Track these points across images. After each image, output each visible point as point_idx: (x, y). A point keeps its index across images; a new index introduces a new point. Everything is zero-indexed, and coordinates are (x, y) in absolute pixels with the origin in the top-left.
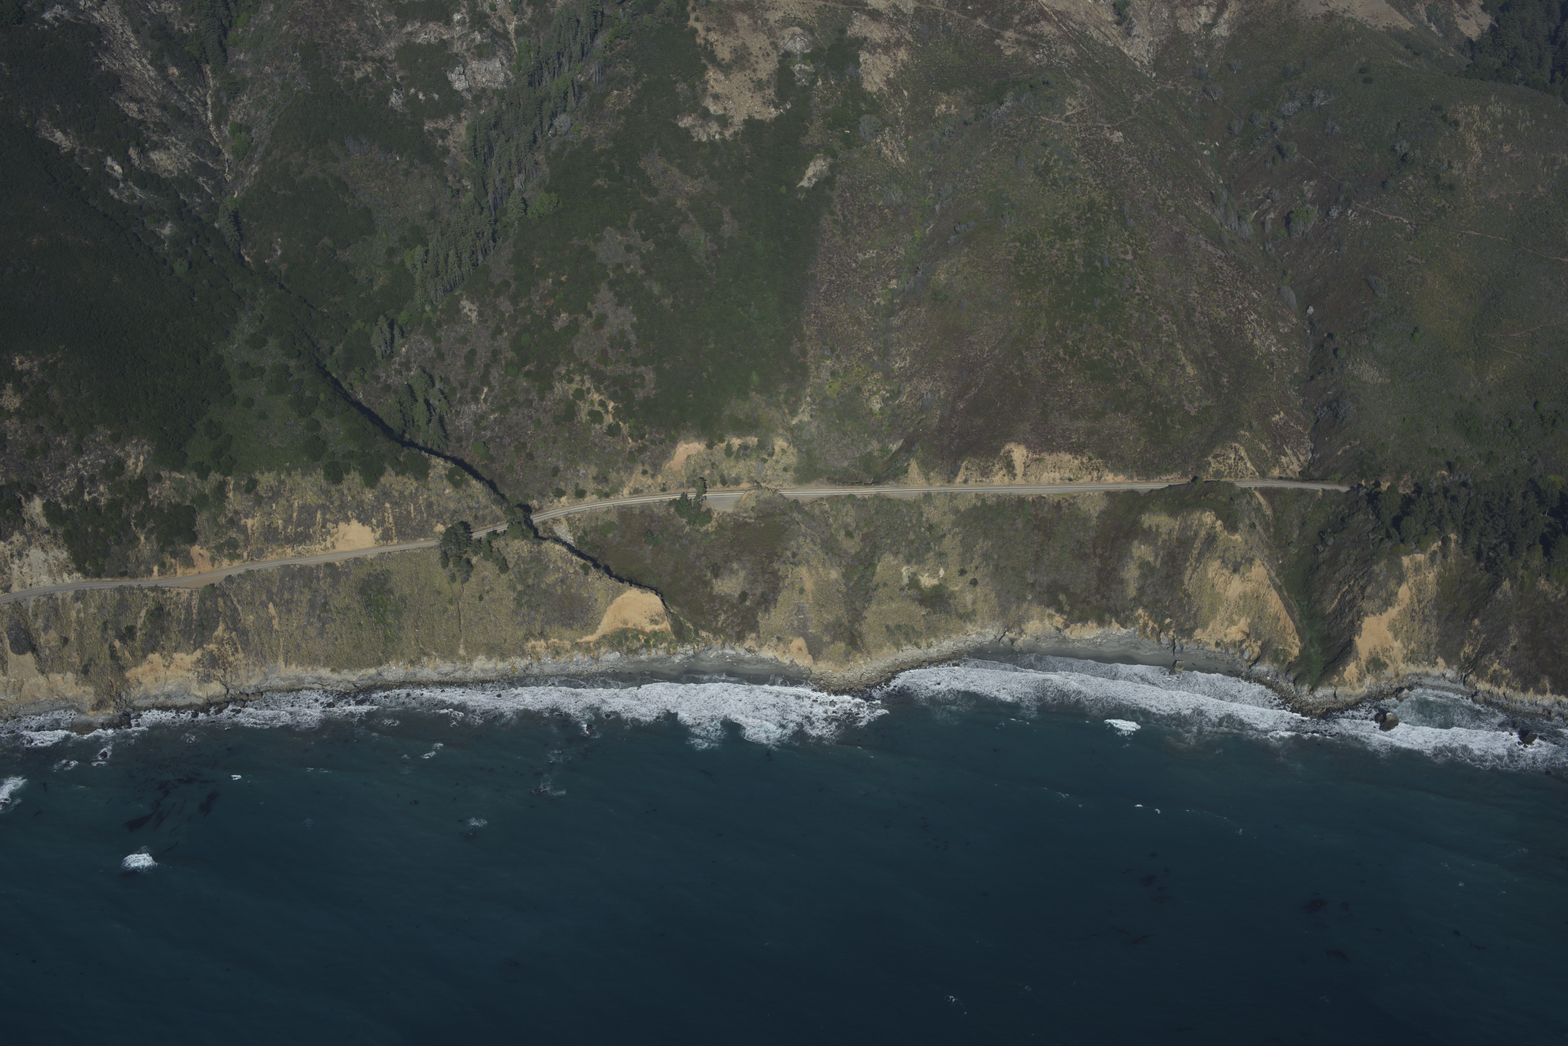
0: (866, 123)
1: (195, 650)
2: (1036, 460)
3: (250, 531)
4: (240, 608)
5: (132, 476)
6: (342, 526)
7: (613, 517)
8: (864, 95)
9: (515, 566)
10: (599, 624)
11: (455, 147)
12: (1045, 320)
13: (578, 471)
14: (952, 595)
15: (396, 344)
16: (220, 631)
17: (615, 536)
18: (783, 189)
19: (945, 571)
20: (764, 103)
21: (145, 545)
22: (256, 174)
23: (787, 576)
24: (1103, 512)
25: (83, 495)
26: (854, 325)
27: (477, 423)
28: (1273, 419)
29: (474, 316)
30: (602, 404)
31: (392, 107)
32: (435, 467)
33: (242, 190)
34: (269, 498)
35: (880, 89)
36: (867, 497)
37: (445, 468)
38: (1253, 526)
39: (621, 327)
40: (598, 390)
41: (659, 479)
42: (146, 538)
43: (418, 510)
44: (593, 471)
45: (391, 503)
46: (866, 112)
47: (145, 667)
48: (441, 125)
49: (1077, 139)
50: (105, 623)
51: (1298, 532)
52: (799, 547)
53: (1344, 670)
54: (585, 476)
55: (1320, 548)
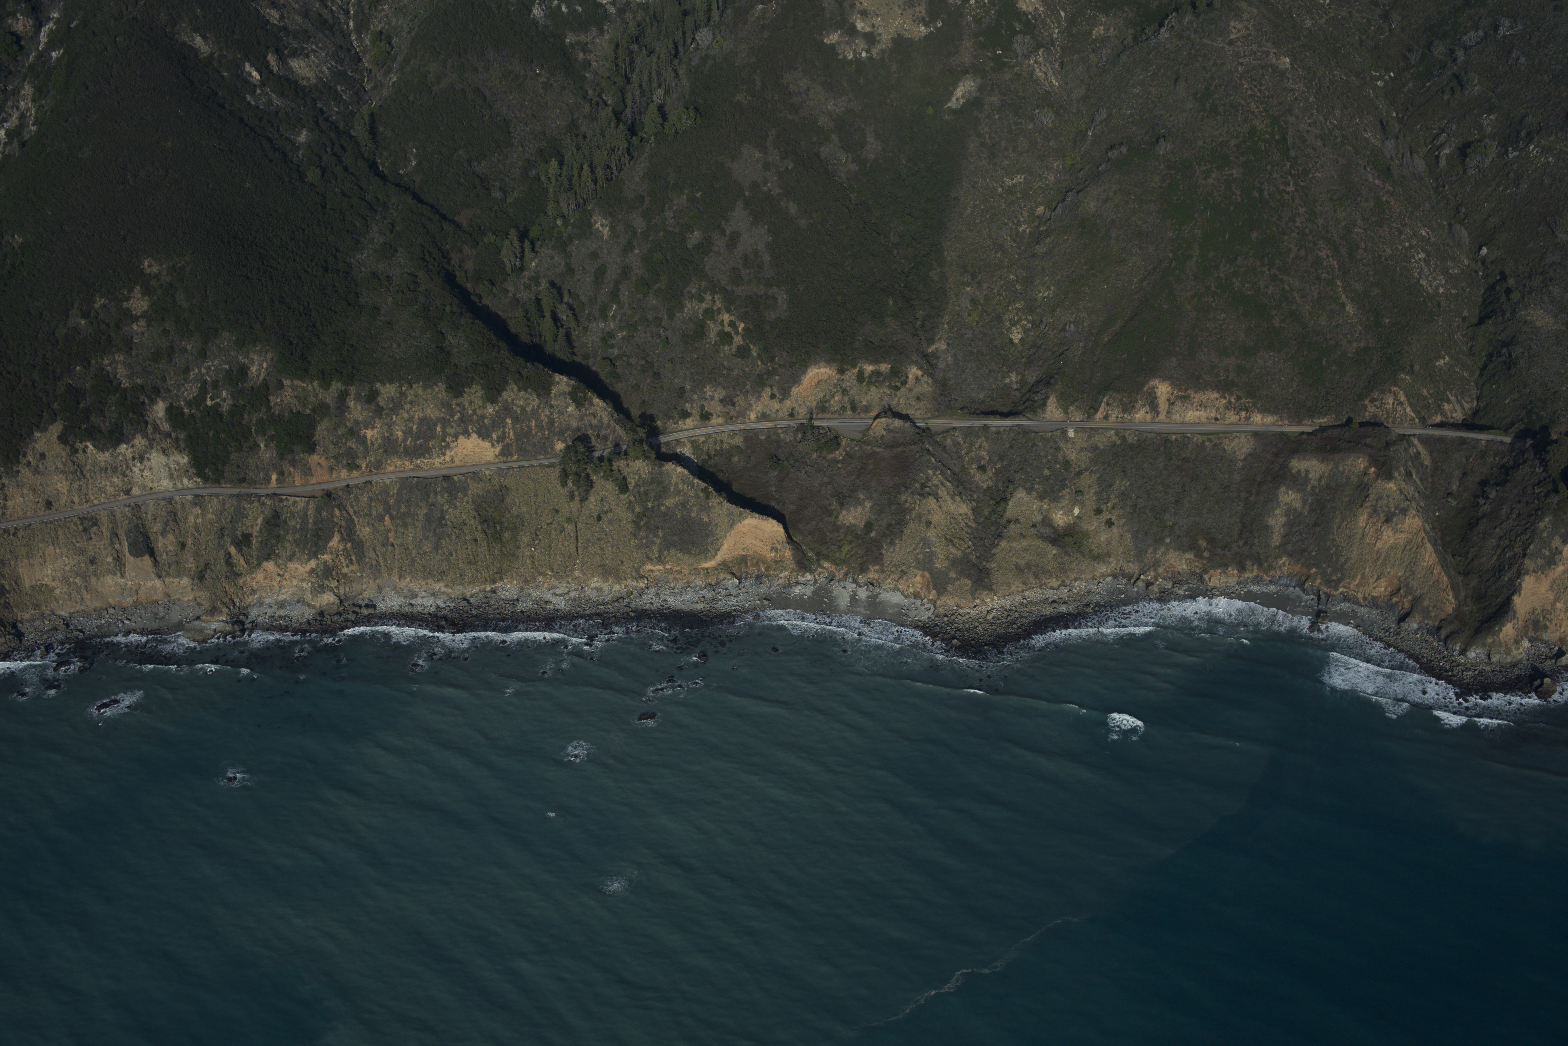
0: (1020, 43)
1: (309, 559)
2: (1181, 397)
3: (369, 442)
4: (356, 519)
5: (255, 383)
6: (462, 439)
7: (739, 441)
8: (1020, 15)
9: (634, 487)
10: (718, 549)
11: (596, 61)
12: (1198, 252)
13: (705, 393)
14: (1087, 534)
15: (526, 259)
16: (335, 542)
17: (739, 460)
18: (930, 111)
19: (1081, 510)
20: (914, 21)
21: (266, 452)
22: (394, 83)
23: (914, 508)
24: (1250, 455)
25: (205, 399)
26: (996, 252)
27: (604, 340)
28: (1437, 363)
29: (606, 231)
30: (732, 324)
31: (534, 19)
32: (558, 383)
33: (380, 100)
34: (390, 409)
35: (1036, 9)
36: (1002, 430)
37: (568, 385)
38: (1409, 474)
39: (755, 247)
40: (728, 311)
41: (788, 403)
42: (266, 446)
43: (540, 426)
44: (720, 393)
45: (512, 419)
46: (1020, 32)
47: (260, 576)
48: (582, 37)
49: (1241, 64)
50: (222, 529)
51: (1457, 484)
52: (928, 479)
53: (1500, 630)
54: (712, 398)
55: (1481, 501)
